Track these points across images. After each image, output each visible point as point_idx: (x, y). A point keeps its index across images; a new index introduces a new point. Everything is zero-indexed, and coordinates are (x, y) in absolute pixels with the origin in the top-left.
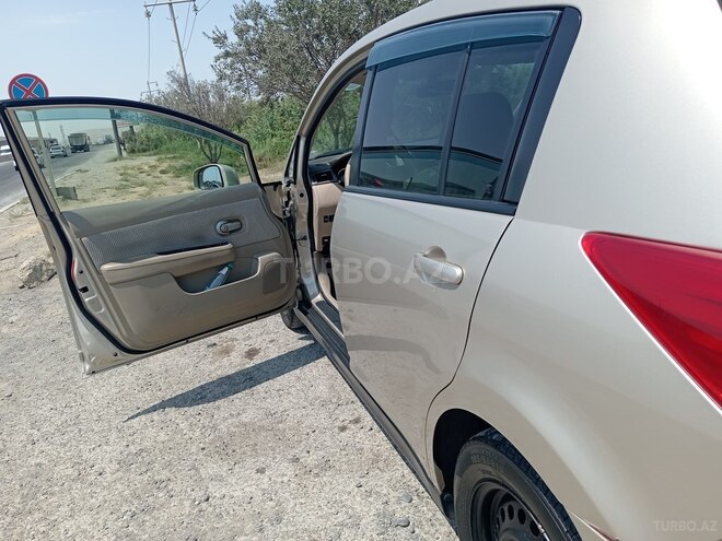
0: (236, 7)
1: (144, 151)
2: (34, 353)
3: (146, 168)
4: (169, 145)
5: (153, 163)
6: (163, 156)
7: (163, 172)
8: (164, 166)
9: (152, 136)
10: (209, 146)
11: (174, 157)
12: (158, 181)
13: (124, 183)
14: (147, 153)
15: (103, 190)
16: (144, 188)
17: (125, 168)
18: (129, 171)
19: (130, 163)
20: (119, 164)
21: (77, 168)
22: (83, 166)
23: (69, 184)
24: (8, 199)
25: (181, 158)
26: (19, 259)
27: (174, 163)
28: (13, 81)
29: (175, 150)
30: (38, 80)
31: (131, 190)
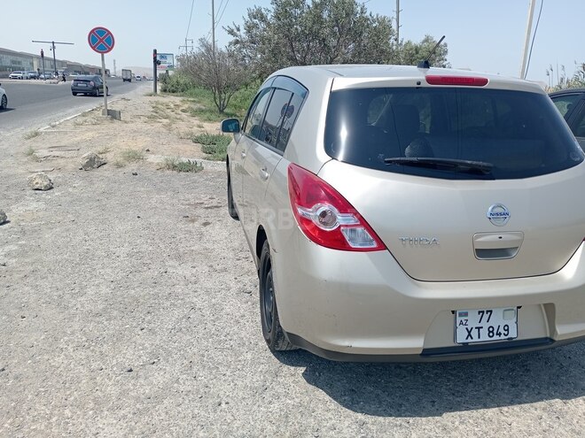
0: (249, 10)
1: (173, 92)
2: (87, 204)
3: (172, 106)
4: (192, 90)
5: (178, 103)
6: (186, 99)
7: (183, 111)
8: (185, 106)
9: (182, 81)
10: (220, 97)
11: (194, 101)
12: (178, 117)
13: (154, 114)
14: (175, 94)
15: (139, 116)
16: (167, 120)
17: (157, 103)
18: (160, 106)
19: (161, 99)
20: (153, 99)
21: (122, 96)
22: (126, 95)
23: (116, 107)
24: (71, 110)
25: (199, 102)
26: (81, 152)
27: (192, 106)
28: (93, 31)
29: (196, 95)
30: (109, 33)
31: (159, 120)
